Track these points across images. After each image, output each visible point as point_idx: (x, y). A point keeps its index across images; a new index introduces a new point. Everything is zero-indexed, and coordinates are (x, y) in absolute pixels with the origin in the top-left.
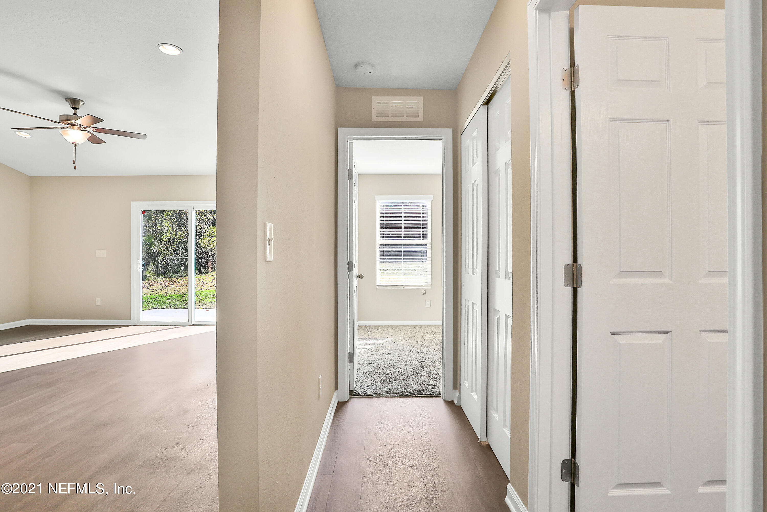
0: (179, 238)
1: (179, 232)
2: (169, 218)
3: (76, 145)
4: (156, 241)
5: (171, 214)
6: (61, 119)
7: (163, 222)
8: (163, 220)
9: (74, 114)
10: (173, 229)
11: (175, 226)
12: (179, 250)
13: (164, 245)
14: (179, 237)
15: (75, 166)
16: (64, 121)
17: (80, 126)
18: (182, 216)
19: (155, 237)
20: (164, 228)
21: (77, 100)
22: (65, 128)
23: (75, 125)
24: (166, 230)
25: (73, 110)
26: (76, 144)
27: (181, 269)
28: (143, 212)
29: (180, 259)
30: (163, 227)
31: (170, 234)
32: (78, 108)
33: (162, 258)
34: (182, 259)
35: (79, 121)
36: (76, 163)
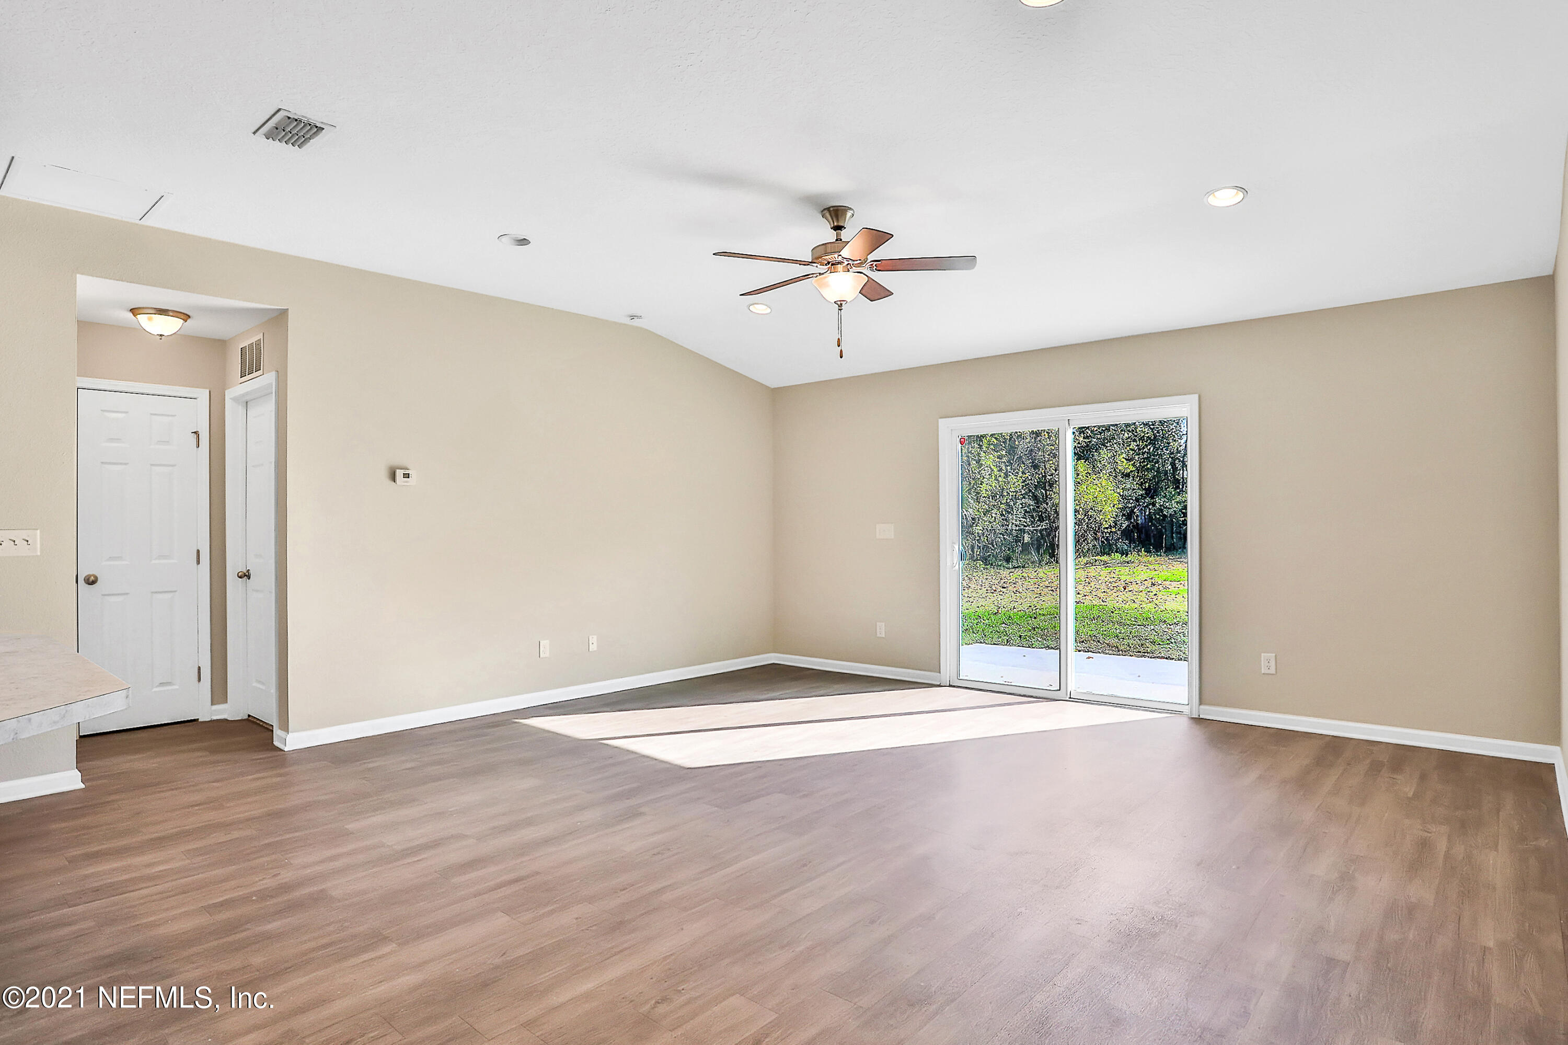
0: (1013, 488)
1: (1013, 476)
2: (992, 449)
3: (841, 304)
4: (970, 497)
5: (995, 441)
6: (814, 257)
7: (983, 458)
8: (983, 454)
9: (837, 240)
10: (1001, 470)
11: (1003, 464)
12: (1012, 513)
13: (983, 504)
14: (1012, 486)
15: (841, 350)
16: (821, 257)
17: (848, 262)
18: (1017, 443)
19: (967, 488)
20: (984, 470)
21: (843, 209)
22: (823, 274)
23: (839, 263)
24: (987, 474)
25: (835, 232)
26: (842, 302)
27: (1017, 551)
28: (962, 440)
29: (1014, 531)
30: (983, 467)
31: (996, 481)
32: (842, 225)
33: (980, 530)
34: (1017, 530)
35: (845, 253)
36: (842, 344)
